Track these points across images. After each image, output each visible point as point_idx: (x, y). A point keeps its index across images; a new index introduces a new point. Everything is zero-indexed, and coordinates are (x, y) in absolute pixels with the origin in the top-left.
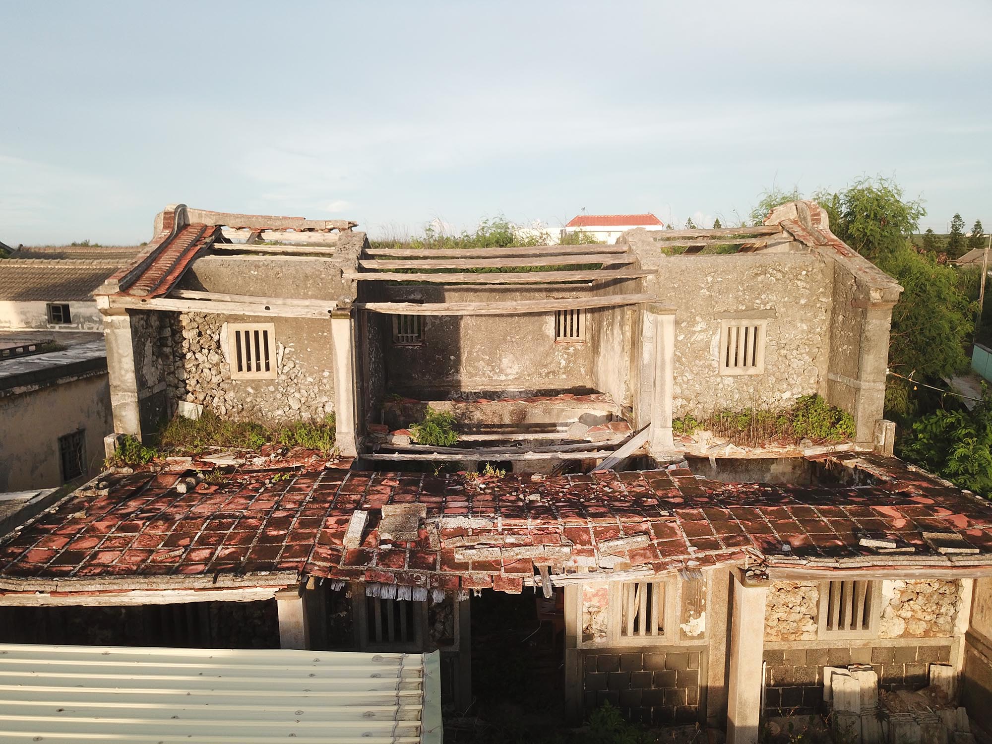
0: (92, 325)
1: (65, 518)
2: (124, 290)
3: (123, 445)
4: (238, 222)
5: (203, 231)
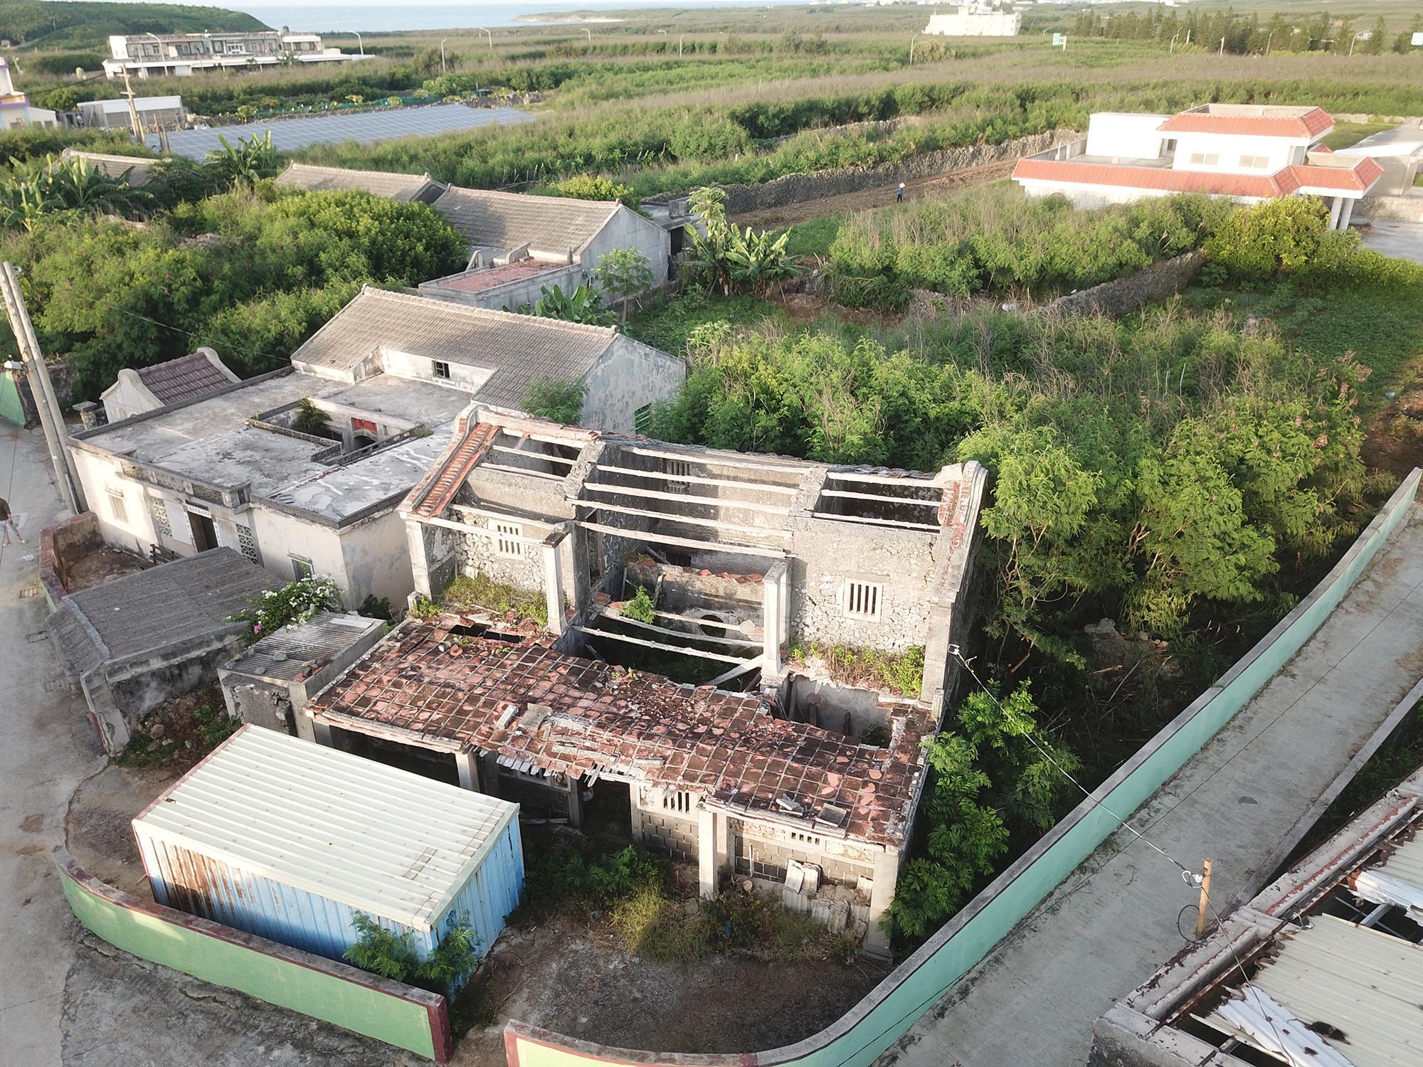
0: (466, 385)
1: (370, 667)
2: (416, 509)
3: (419, 602)
4: (514, 425)
5: (487, 433)
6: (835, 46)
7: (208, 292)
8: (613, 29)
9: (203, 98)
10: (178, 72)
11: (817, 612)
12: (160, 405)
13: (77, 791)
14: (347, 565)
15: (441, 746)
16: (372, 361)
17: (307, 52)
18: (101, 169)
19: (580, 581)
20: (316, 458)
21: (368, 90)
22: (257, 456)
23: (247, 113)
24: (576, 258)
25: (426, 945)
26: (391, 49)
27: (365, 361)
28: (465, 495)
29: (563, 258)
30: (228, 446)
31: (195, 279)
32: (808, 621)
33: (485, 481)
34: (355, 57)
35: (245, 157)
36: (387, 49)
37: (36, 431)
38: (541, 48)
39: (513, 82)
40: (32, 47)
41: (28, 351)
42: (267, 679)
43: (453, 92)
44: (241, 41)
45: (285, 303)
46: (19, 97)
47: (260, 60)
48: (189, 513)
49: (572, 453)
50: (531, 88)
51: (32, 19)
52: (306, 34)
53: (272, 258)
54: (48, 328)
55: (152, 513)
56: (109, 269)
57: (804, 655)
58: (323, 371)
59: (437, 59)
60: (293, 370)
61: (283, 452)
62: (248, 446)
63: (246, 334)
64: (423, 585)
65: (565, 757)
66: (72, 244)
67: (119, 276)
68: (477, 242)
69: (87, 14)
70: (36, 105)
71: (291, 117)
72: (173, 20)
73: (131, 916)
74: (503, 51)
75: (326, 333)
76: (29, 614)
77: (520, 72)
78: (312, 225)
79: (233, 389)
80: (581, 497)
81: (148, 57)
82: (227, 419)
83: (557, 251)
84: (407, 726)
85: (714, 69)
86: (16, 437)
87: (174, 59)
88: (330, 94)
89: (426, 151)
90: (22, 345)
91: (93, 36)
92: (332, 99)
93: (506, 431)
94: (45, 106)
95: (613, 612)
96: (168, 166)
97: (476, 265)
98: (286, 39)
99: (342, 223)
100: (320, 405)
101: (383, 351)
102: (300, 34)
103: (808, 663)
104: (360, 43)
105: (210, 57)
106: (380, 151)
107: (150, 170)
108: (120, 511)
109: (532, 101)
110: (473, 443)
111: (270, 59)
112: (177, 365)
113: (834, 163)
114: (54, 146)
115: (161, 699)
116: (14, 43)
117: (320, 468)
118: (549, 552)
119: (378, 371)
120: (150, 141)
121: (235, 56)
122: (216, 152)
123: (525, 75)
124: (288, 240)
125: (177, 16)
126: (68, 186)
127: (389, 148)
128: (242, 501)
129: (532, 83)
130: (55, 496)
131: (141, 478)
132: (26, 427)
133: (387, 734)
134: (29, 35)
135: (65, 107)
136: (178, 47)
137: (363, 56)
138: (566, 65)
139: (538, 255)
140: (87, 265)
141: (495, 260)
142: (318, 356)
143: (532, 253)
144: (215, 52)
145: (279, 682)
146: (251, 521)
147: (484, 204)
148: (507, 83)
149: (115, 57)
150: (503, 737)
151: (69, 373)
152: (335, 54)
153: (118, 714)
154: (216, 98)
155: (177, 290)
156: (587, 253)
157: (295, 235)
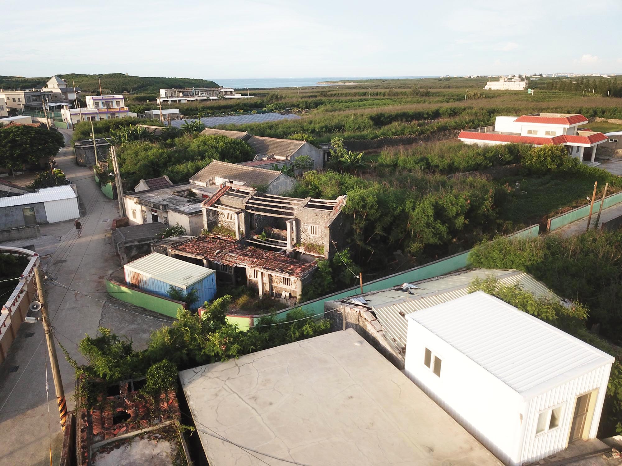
2: (204, 204)
3: (204, 231)
4: (235, 186)
5: (227, 188)
6: (434, 93)
7: (170, 161)
8: (355, 87)
9: (187, 110)
10: (182, 102)
11: (304, 235)
12: (149, 189)
13: (113, 273)
14: (190, 226)
15: (200, 258)
16: (212, 180)
17: (228, 95)
18: (147, 129)
19: (246, 227)
20: (188, 202)
21: (246, 108)
22: (172, 201)
23: (201, 115)
24: (289, 158)
25: (185, 293)
26: (261, 94)
27: (210, 180)
28: (219, 202)
29: (285, 158)
30: (165, 198)
31: (166, 158)
32: (302, 237)
33: (224, 199)
34: (246, 97)
35: (193, 126)
36: (259, 94)
37: (116, 201)
38: (316, 94)
39: (300, 106)
40: (134, 93)
41: (116, 172)
42: (162, 245)
43: (276, 109)
44: (205, 91)
45: (190, 164)
46: (126, 109)
47: (211, 98)
48: (152, 215)
49: (247, 193)
50: (306, 108)
51: (136, 83)
52: (229, 88)
53: (191, 154)
54: (123, 171)
55: (143, 215)
56: (143, 154)
57: (300, 246)
58: (198, 183)
59: (275, 98)
60: (189, 183)
61: (180, 200)
62: (170, 199)
63: (178, 173)
64: (206, 227)
65: (229, 261)
66: (133, 148)
67: (145, 156)
68: (259, 153)
69: (155, 82)
70: (131, 112)
71: (216, 117)
72: (186, 84)
73: (121, 288)
74: (301, 95)
75: (201, 172)
76: (107, 240)
77: (303, 102)
78: (206, 144)
79: (171, 186)
80: (247, 203)
81: (172, 97)
82: (167, 193)
83: (283, 156)
84: (193, 253)
85: (379, 101)
86: (109, 202)
87: (181, 97)
88: (232, 109)
89: (256, 127)
90: (115, 169)
91: (156, 90)
92: (232, 111)
93: (233, 188)
94: (134, 112)
95: (255, 237)
96: (168, 129)
97: (256, 159)
98: (222, 90)
99: (214, 144)
100: (194, 191)
101: (216, 178)
102: (227, 89)
103: (300, 248)
104: (248, 92)
105: (194, 97)
106: (241, 127)
107: (162, 130)
108: (134, 216)
109: (306, 113)
110: (223, 190)
111: (216, 97)
112: (157, 180)
113: (402, 133)
114: (134, 123)
115: (136, 253)
116: (128, 92)
117: (188, 204)
118: (236, 216)
119: (214, 184)
120: (165, 122)
121: (203, 96)
122: (183, 125)
123: (305, 103)
124: (196, 149)
125: (187, 83)
126: (136, 134)
127: (244, 126)
128: (165, 209)
129: (307, 106)
130: (118, 215)
131: (140, 203)
132: (113, 199)
133: (188, 255)
134: (134, 89)
135: (141, 112)
136: (183, 94)
137: (249, 97)
138: (321, 100)
139: (277, 157)
140: (137, 153)
141: (263, 158)
142: (197, 179)
143: (275, 157)
144: (196, 95)
145: (165, 246)
146: (167, 215)
147: (263, 141)
148: (298, 106)
149: (161, 96)
150: (215, 256)
151: (127, 184)
152: (239, 96)
153: (125, 255)
154: (192, 110)
155: (161, 160)
156: (292, 157)
157: (199, 147)
